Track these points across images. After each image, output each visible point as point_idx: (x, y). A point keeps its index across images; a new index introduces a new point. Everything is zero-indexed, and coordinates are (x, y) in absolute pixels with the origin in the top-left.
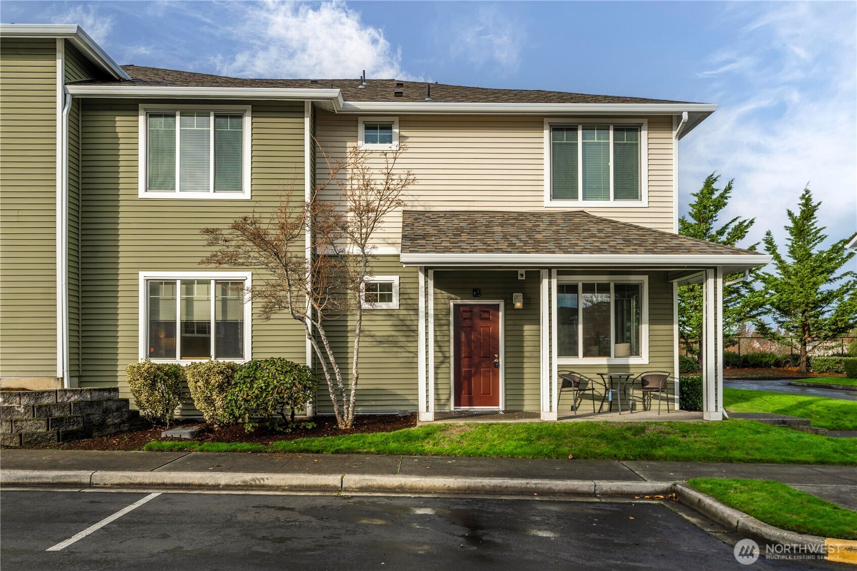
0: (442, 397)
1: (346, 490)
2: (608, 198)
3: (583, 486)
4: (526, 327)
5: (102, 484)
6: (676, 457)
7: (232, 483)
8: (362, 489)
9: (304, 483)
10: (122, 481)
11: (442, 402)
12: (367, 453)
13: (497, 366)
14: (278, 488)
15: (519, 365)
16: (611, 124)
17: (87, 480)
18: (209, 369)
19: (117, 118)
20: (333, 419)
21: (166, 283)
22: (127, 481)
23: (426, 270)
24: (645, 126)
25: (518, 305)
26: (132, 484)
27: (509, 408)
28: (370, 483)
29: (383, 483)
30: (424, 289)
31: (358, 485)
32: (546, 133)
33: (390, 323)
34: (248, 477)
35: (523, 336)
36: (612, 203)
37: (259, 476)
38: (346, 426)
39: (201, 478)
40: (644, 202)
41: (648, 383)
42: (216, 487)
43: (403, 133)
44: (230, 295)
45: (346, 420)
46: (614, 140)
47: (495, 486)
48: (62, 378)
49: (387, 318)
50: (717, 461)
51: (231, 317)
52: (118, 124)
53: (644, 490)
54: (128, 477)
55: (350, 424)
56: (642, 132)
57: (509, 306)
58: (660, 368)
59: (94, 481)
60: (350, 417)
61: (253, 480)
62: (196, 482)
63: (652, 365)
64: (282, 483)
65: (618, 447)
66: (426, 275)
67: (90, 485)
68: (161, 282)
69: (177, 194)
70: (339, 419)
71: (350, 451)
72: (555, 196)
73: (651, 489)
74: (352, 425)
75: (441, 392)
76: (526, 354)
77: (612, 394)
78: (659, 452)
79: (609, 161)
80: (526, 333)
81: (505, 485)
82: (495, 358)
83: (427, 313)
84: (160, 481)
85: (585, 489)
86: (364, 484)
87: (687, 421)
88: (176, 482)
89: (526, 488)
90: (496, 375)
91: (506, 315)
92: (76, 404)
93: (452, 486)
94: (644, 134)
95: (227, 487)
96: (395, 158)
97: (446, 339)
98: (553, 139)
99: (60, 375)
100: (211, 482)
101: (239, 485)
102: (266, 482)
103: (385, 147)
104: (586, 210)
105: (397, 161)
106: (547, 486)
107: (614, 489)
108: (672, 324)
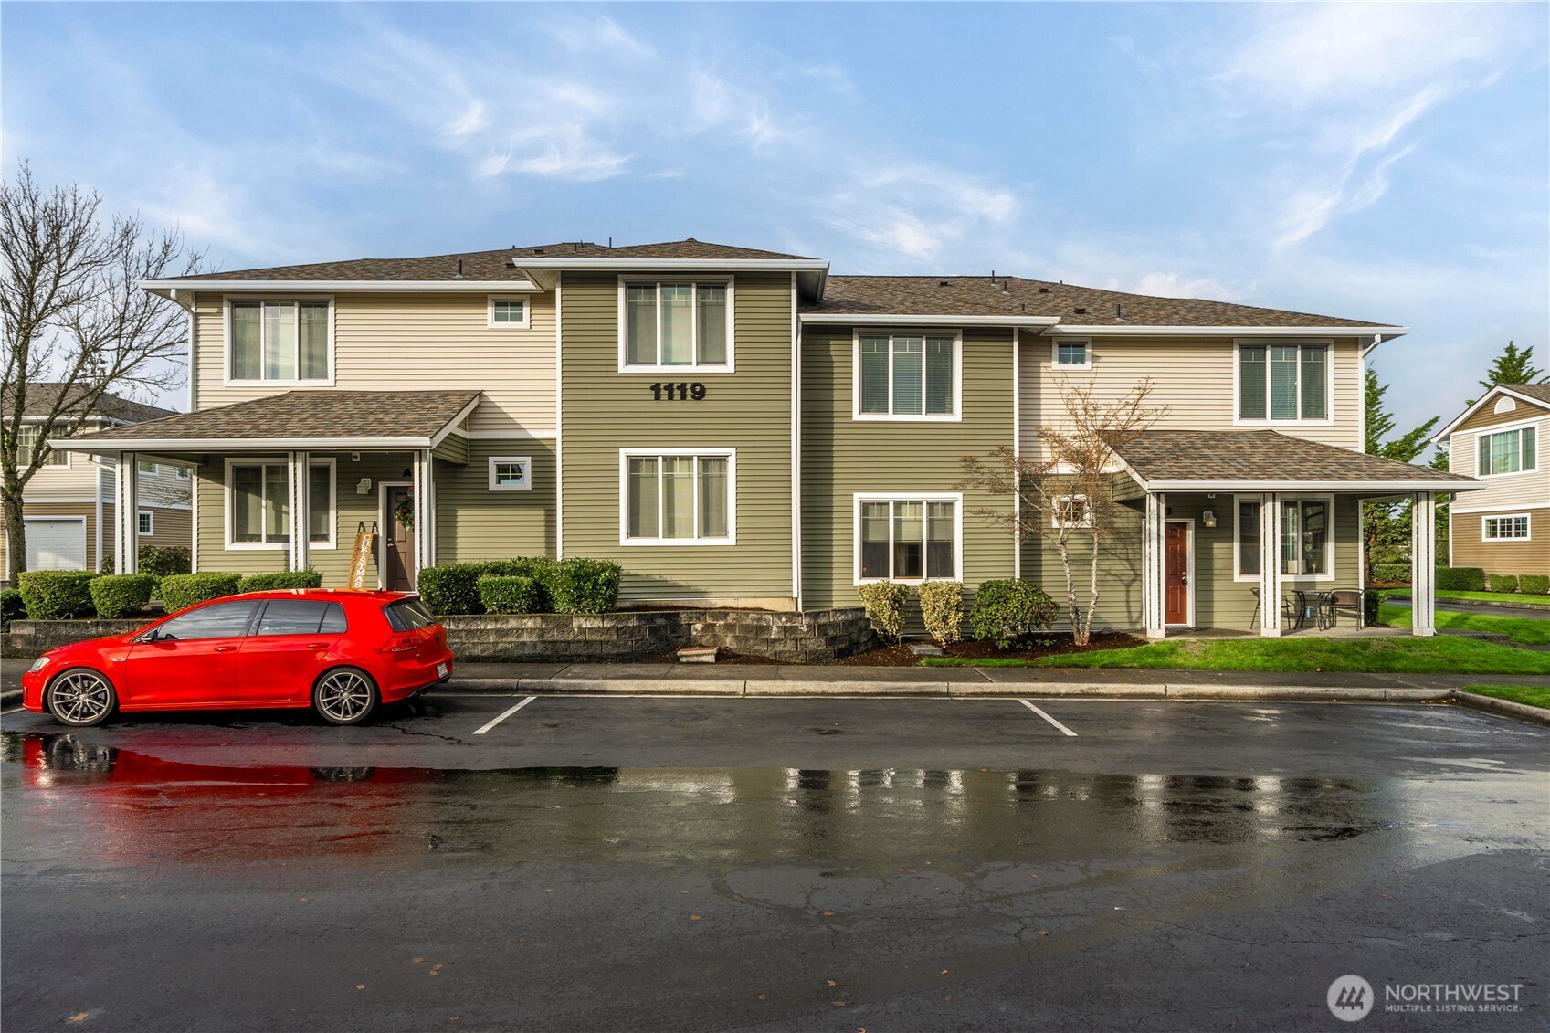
0: (1134, 614)
1: (1170, 697)
2: (1295, 417)
3: (1375, 693)
4: (1216, 545)
5: (958, 693)
6: (1414, 669)
7: (1071, 691)
8: (1184, 696)
9: (1133, 691)
10: (976, 691)
11: (1134, 619)
12: (1131, 667)
13: (1184, 583)
14: (1112, 696)
15: (1208, 583)
16: (1299, 344)
17: (945, 690)
18: (951, 589)
19: (832, 342)
20: (1070, 636)
21: (878, 504)
22: (979, 691)
23: (1158, 496)
24: (1331, 347)
25: (1211, 523)
26: (984, 693)
27: (1199, 625)
28: (1191, 692)
29: (1202, 691)
30: (1156, 513)
31: (1181, 693)
32: (1236, 353)
33: (1083, 541)
34: (1085, 687)
35: (1212, 554)
36: (1299, 422)
37: (1094, 685)
38: (1083, 643)
39: (1044, 687)
40: (1331, 420)
41: (1338, 600)
42: (1058, 695)
43: (1097, 353)
44: (939, 515)
45: (1082, 638)
46: (1302, 360)
47: (1299, 693)
48: (797, 599)
49: (1080, 537)
50: (1453, 673)
51: (938, 537)
52: (832, 348)
53: (1428, 696)
54: (980, 687)
55: (1086, 641)
56: (1329, 352)
57: (1200, 526)
58: (1346, 585)
59: (951, 691)
60: (1087, 634)
61: (1089, 689)
62: (1040, 691)
63: (1338, 582)
64: (1115, 692)
65: (1356, 660)
66: (1159, 500)
67: (948, 694)
68: (872, 503)
69: (890, 416)
70: (1076, 636)
71: (1113, 666)
72: (1243, 416)
73: (1433, 695)
74: (1089, 642)
75: (1132, 609)
76: (1215, 572)
77: (1311, 611)
78: (1398, 665)
79: (1296, 380)
80: (1215, 551)
81: (1308, 692)
82: (1183, 575)
83: (1159, 535)
84: (1008, 691)
85: (1377, 695)
86: (1186, 692)
87: (1402, 636)
88: (1022, 691)
89: (1326, 695)
90: (1184, 592)
91: (1196, 533)
92: (844, 622)
93: (1262, 693)
94: (1331, 354)
95: (1067, 695)
96: (1091, 384)
97: (1138, 557)
98: (1242, 357)
99: (795, 595)
100: (1053, 691)
101: (1078, 694)
102: (1101, 691)
103: (1078, 366)
104: (1274, 429)
105: (1094, 386)
106: (1344, 693)
107: (1401, 695)
108: (1357, 541)
